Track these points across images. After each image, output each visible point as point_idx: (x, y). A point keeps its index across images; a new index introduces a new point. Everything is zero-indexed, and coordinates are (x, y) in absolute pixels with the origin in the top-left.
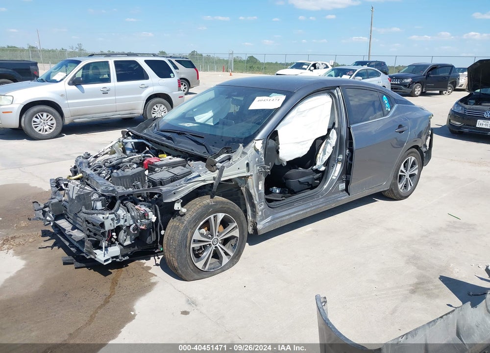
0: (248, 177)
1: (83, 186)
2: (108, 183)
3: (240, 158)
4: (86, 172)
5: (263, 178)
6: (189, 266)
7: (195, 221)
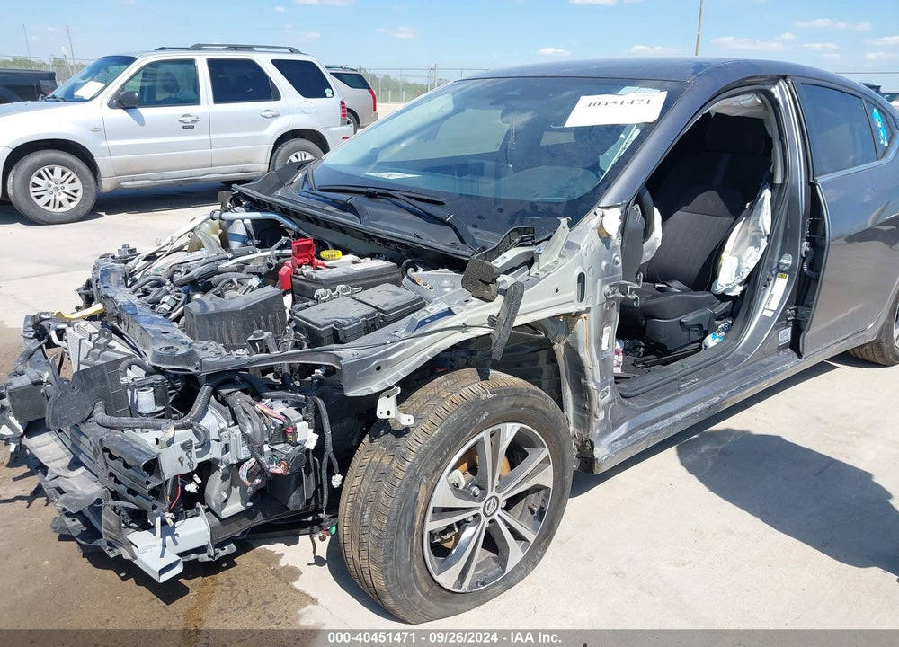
0: (578, 314)
1: (102, 341)
2: (175, 330)
3: (561, 261)
4: (116, 298)
5: (616, 316)
6: (419, 586)
7: (439, 453)
